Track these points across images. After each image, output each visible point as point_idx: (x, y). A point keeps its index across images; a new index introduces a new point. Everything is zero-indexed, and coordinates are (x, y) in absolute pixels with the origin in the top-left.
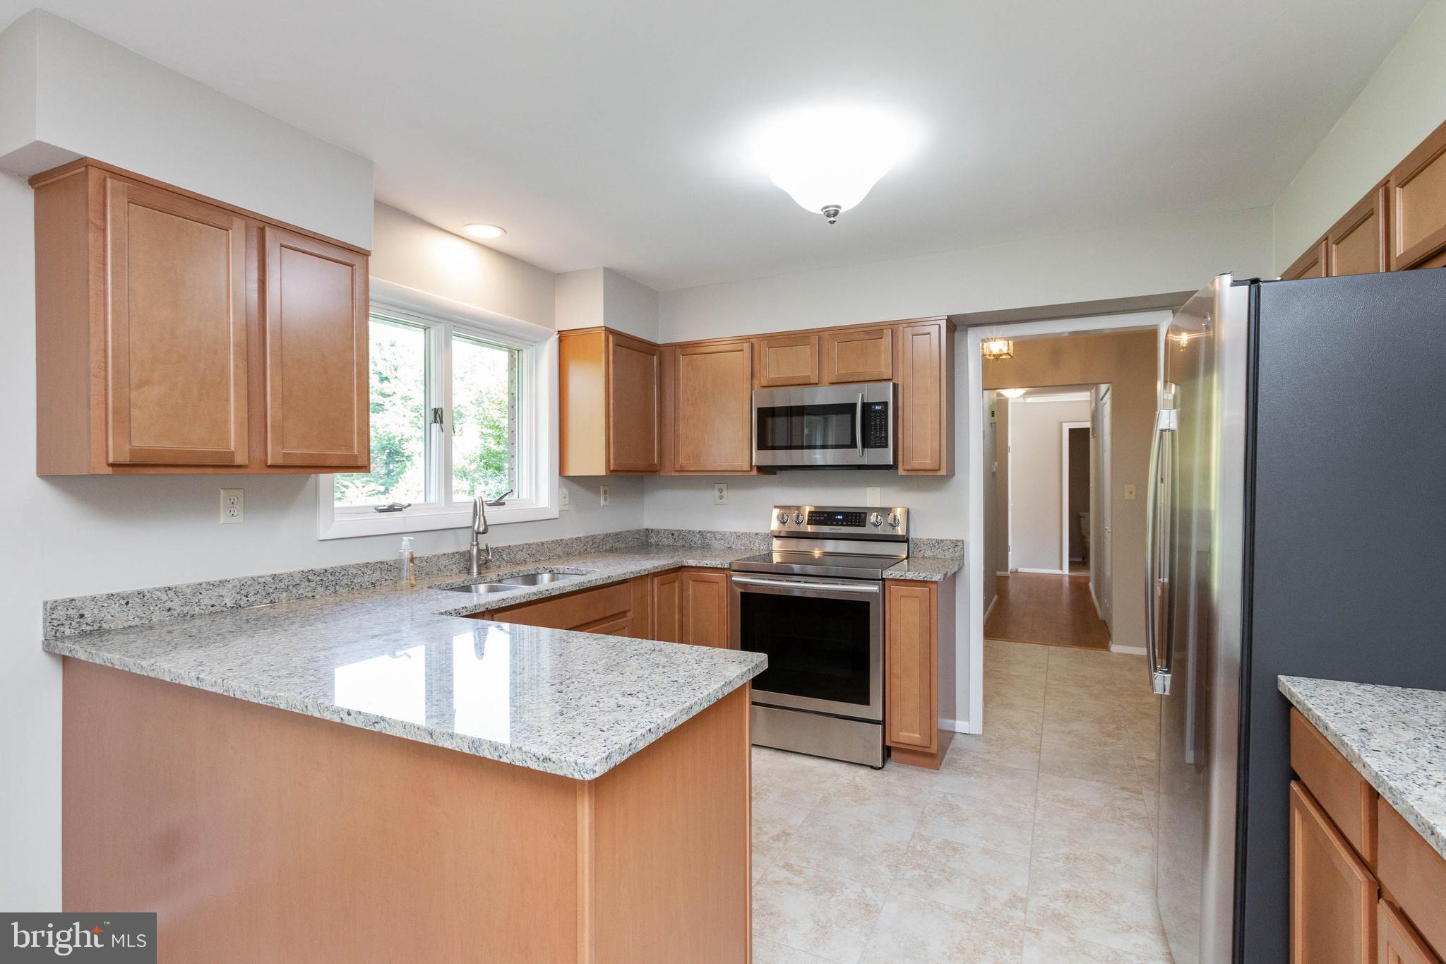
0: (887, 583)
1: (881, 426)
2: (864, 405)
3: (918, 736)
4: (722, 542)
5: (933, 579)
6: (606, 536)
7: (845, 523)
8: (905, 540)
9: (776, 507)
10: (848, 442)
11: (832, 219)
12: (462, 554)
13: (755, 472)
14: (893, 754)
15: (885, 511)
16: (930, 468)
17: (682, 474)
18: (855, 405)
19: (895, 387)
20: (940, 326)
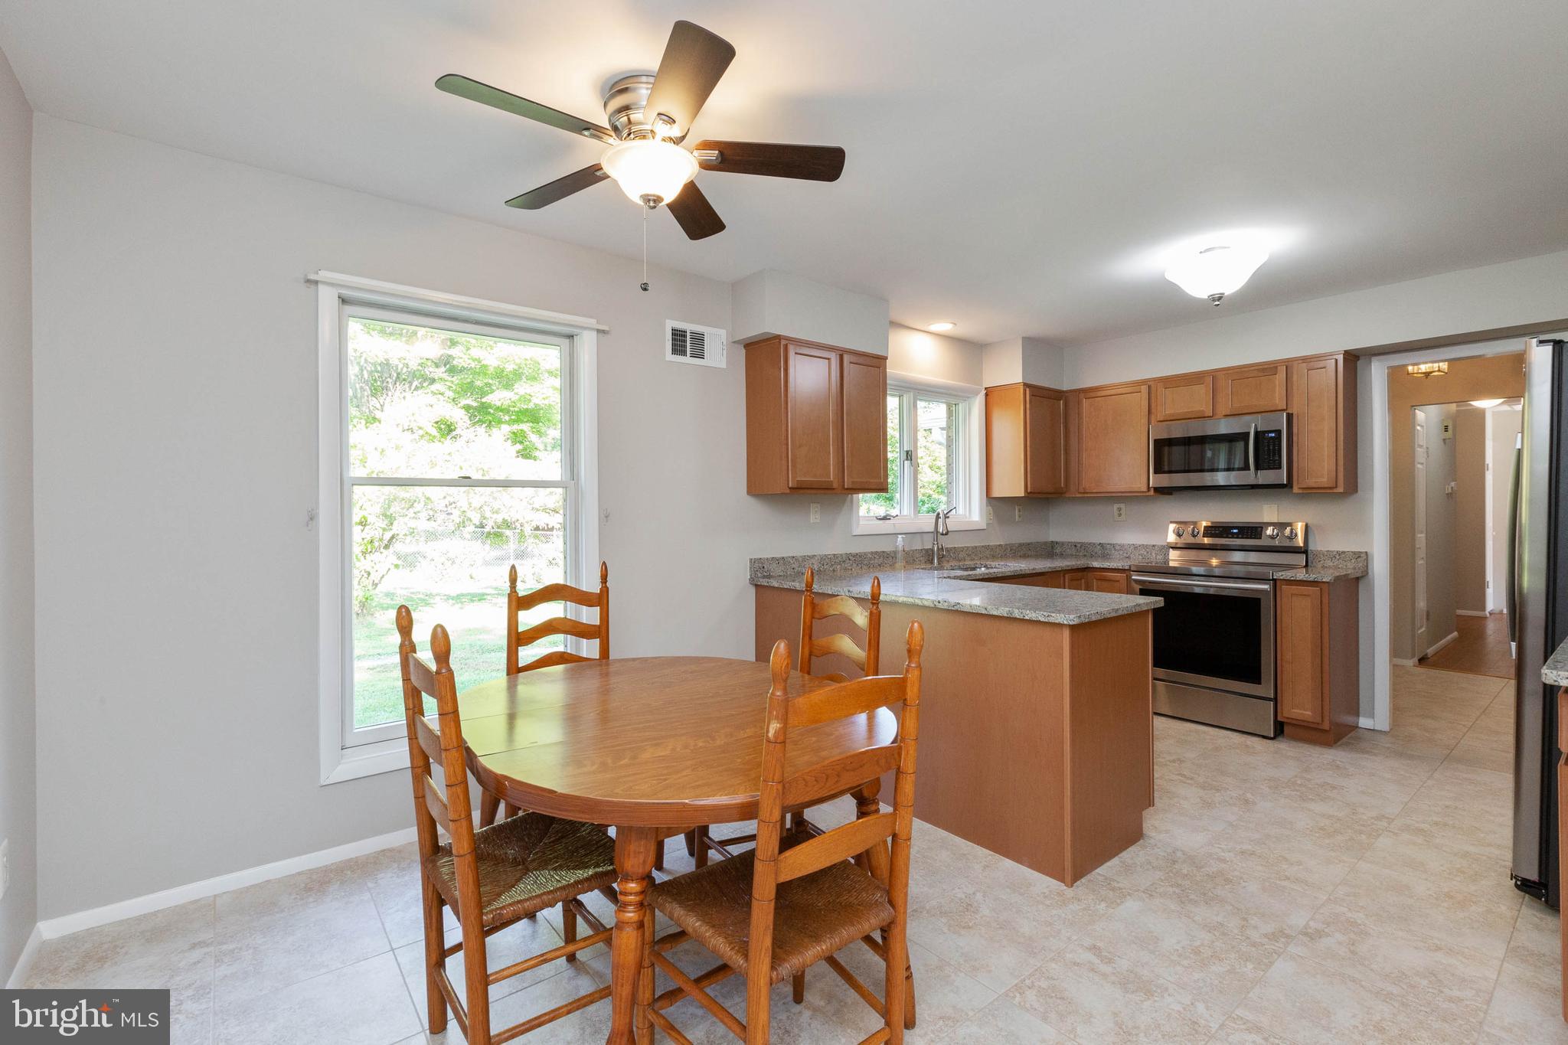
0: (1278, 583)
1: (1274, 450)
2: (1257, 433)
3: (1310, 713)
4: (1121, 552)
5: (1324, 580)
6: (1021, 545)
7: (1240, 536)
8: (1304, 551)
9: (1171, 522)
10: (1242, 465)
11: (1217, 303)
12: (927, 550)
13: (1152, 492)
14: (1286, 729)
15: (1281, 526)
16: (1326, 486)
17: (1086, 495)
18: (1248, 434)
19: (1290, 417)
20: (1336, 360)
